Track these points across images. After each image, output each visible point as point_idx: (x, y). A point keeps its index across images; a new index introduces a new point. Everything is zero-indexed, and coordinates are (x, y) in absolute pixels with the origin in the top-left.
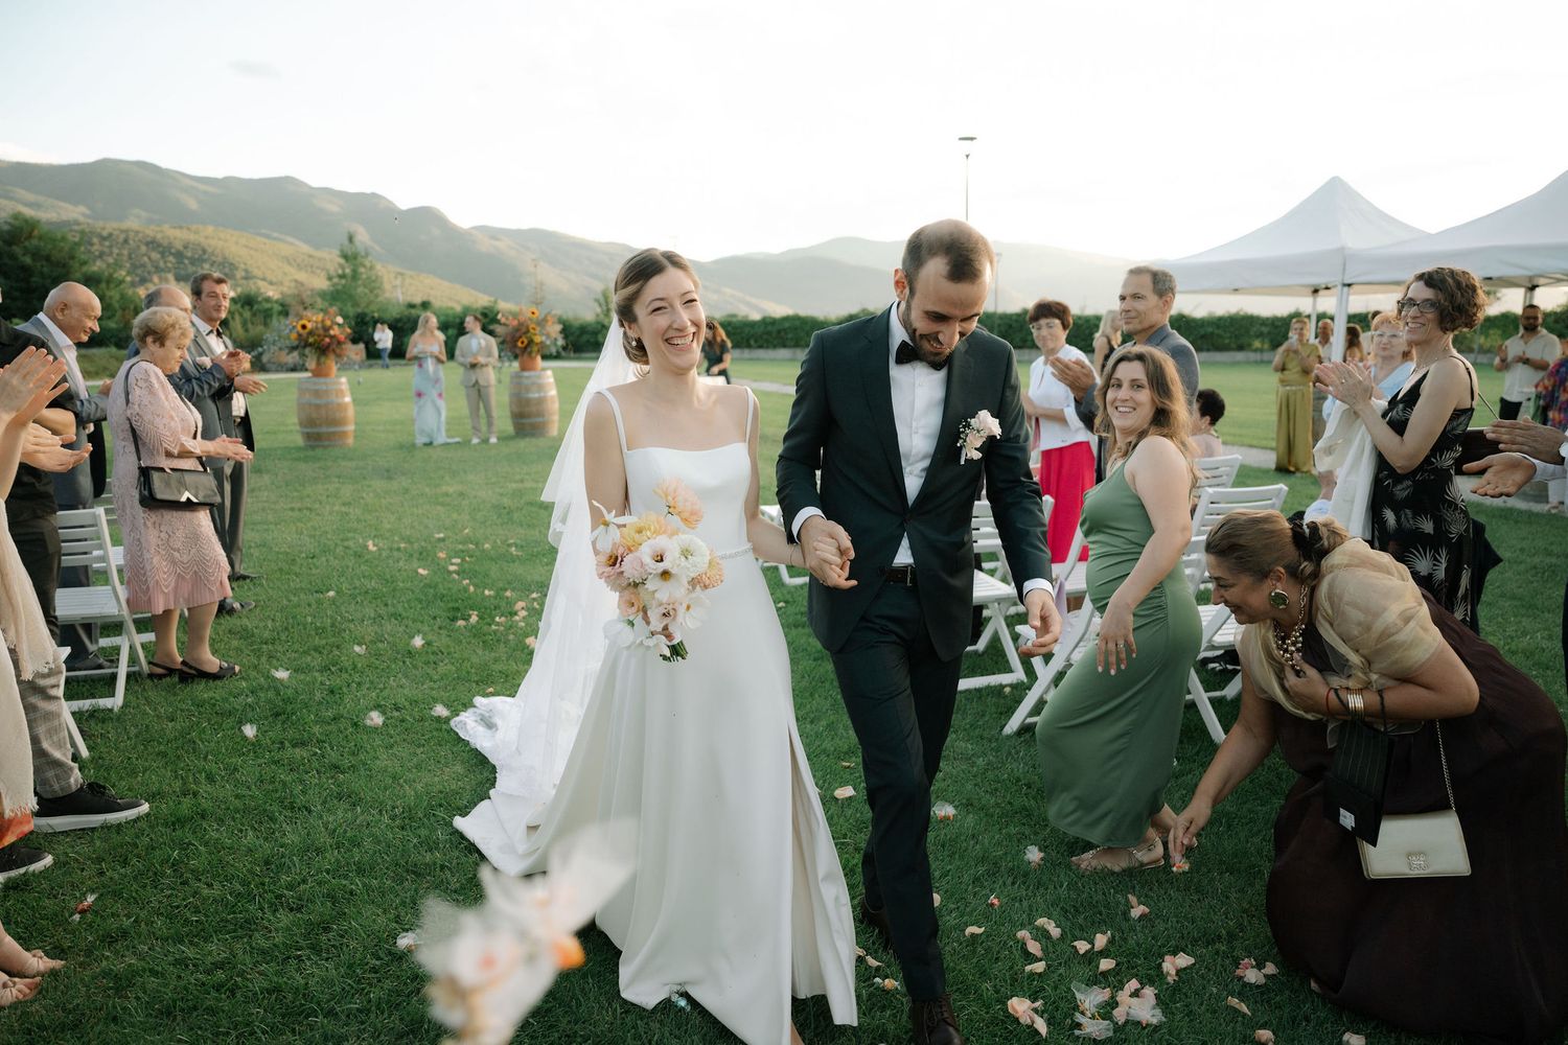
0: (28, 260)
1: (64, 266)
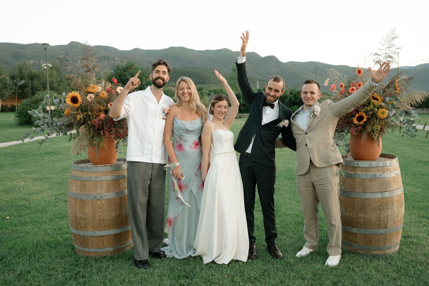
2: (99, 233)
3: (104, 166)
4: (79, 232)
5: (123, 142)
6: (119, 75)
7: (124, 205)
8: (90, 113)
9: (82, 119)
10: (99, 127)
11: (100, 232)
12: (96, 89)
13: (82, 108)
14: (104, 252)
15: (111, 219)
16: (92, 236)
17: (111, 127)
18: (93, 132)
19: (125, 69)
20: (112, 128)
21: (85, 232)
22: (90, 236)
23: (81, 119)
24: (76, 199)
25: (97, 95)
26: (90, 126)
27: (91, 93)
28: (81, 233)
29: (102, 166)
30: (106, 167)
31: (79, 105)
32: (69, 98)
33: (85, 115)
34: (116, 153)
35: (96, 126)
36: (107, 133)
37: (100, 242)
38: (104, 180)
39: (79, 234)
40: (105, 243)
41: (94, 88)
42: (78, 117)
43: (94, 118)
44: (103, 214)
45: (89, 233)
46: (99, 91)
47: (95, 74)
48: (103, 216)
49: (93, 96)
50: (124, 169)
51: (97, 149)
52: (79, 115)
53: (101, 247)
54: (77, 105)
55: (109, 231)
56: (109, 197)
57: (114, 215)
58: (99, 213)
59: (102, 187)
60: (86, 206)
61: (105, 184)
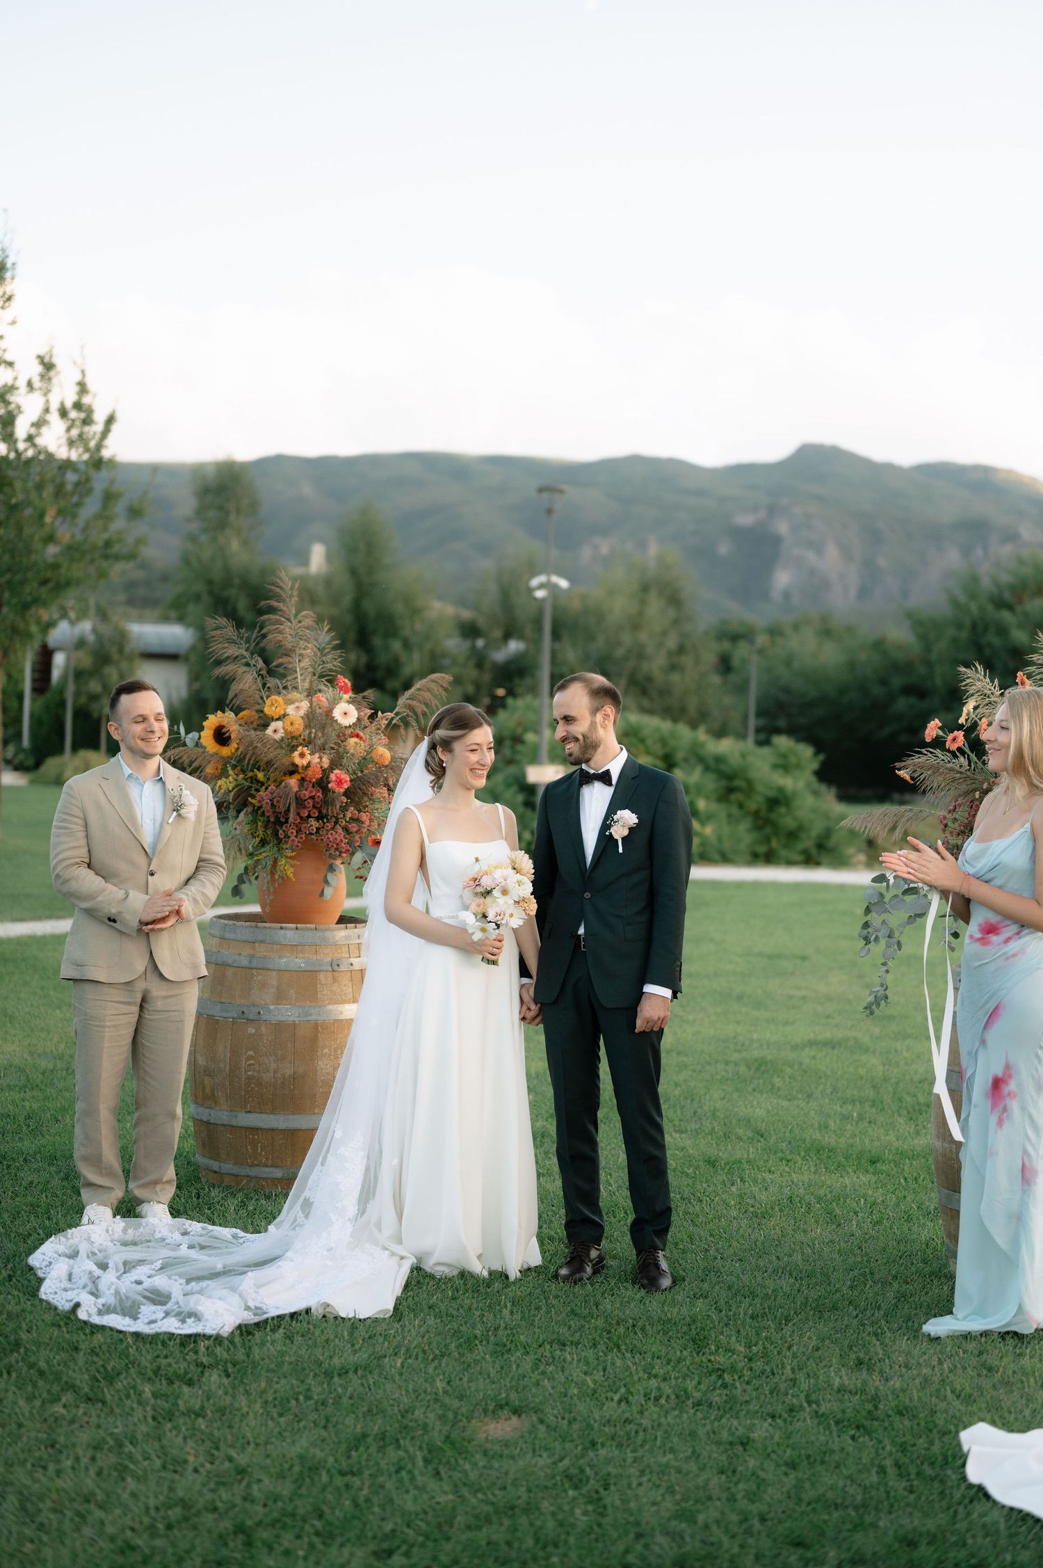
2: (244, 1119)
5: (348, 866)
7: (323, 1048)
8: (260, 776)
9: (233, 788)
11: (249, 1115)
12: (278, 709)
13: (240, 760)
14: (257, 1179)
15: (279, 1081)
16: (229, 1126)
17: (309, 816)
18: (263, 830)
22: (223, 1125)
23: (228, 788)
26: (257, 813)
28: (204, 1114)
30: (283, 932)
31: (233, 751)
32: (209, 729)
37: (247, 1147)
38: (271, 966)
41: (276, 704)
44: (260, 1065)
45: (221, 1115)
48: (259, 1072)
49: (280, 727)
51: (267, 879)
53: (248, 1161)
54: (226, 751)
55: (272, 1117)
56: (280, 1018)
57: (289, 1072)
58: (246, 1061)
59: (263, 985)
60: (218, 1035)
61: (273, 979)
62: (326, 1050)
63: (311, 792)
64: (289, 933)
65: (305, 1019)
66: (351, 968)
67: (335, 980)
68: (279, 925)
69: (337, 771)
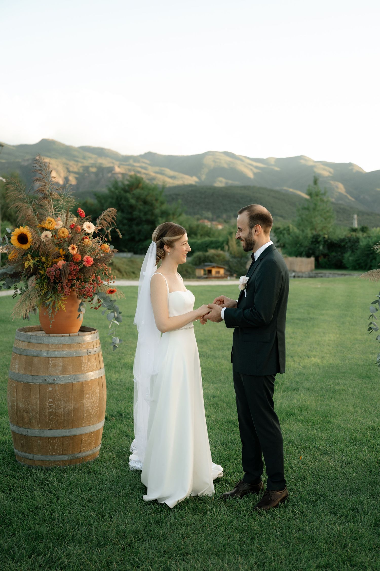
0: (133, 201)
1: (152, 205)
2: (48, 433)
3: (60, 337)
4: (21, 429)
5: (90, 303)
6: (117, 198)
7: (86, 394)
8: (44, 259)
9: (32, 266)
10: (56, 279)
11: (50, 431)
12: (53, 225)
14: (55, 461)
15: (66, 413)
16: (39, 437)
17: (73, 280)
18: (48, 286)
19: (127, 188)
20: (75, 282)
21: (29, 430)
22: (35, 436)
23: (30, 267)
24: (18, 381)
25: (55, 232)
26: (43, 277)
27: (47, 230)
28: (24, 431)
29: (56, 336)
30: (63, 338)
31: (29, 247)
32: (15, 235)
33: (37, 261)
34: (77, 318)
35: (51, 278)
36: (67, 289)
37: (49, 446)
38: (59, 356)
39: (20, 433)
40: (56, 448)
41: (51, 223)
42: (27, 264)
43: (50, 267)
44: (56, 405)
45: (35, 432)
46: (59, 227)
47: (53, 203)
48: (56, 409)
49: (49, 234)
50: (89, 341)
51: (51, 311)
52: (28, 262)
53: (50, 453)
54: (26, 247)
55: (63, 430)
56: (65, 381)
57: (71, 408)
58: (49, 403)
59: (55, 365)
60: (32, 392)
61: (60, 363)
62: (87, 395)
63: (74, 267)
64: (65, 339)
65: (78, 381)
66: (95, 353)
67: (89, 360)
68: (61, 335)
69: (87, 256)
